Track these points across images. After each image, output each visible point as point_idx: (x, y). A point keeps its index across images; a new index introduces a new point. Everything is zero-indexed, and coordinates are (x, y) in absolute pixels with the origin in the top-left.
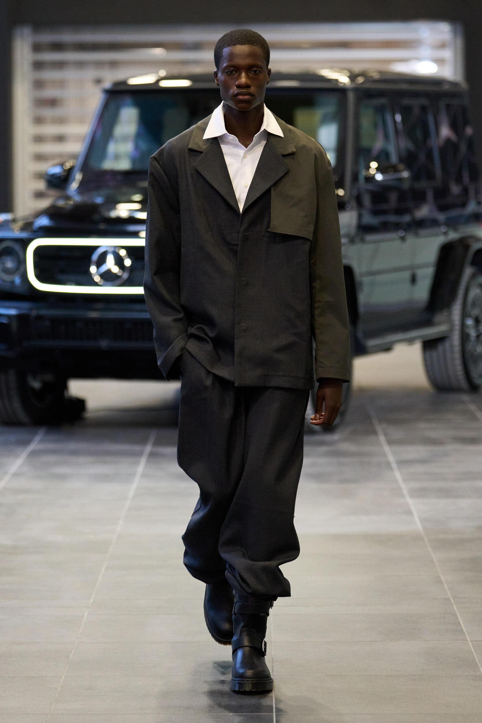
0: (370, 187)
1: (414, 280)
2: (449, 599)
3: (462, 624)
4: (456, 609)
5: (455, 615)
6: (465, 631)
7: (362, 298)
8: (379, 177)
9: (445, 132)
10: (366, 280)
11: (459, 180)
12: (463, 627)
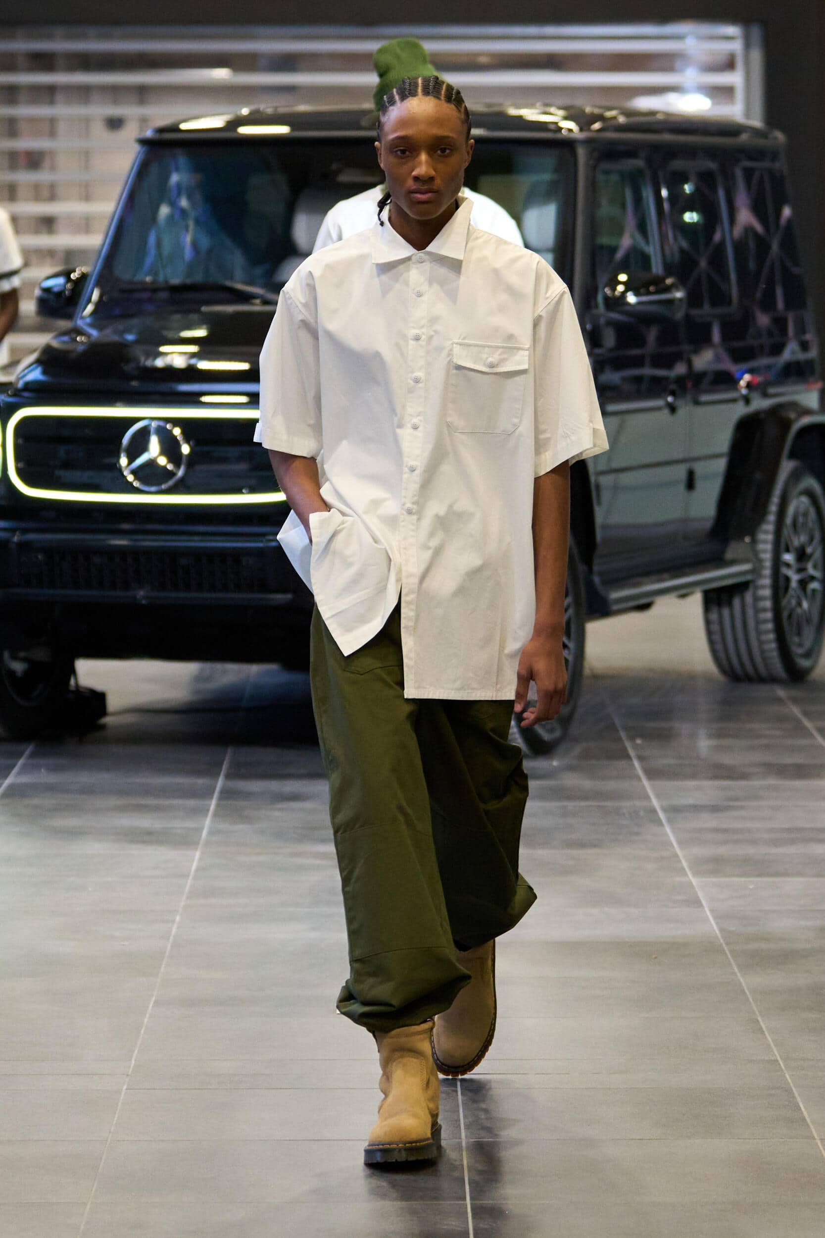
0: (615, 316)
1: (690, 483)
2: (777, 1061)
3: (803, 1109)
4: (790, 1081)
5: (789, 1091)
6: (809, 1121)
7: (600, 516)
8: (631, 298)
9: (745, 217)
10: (606, 481)
11: (768, 304)
12: (805, 1114)
